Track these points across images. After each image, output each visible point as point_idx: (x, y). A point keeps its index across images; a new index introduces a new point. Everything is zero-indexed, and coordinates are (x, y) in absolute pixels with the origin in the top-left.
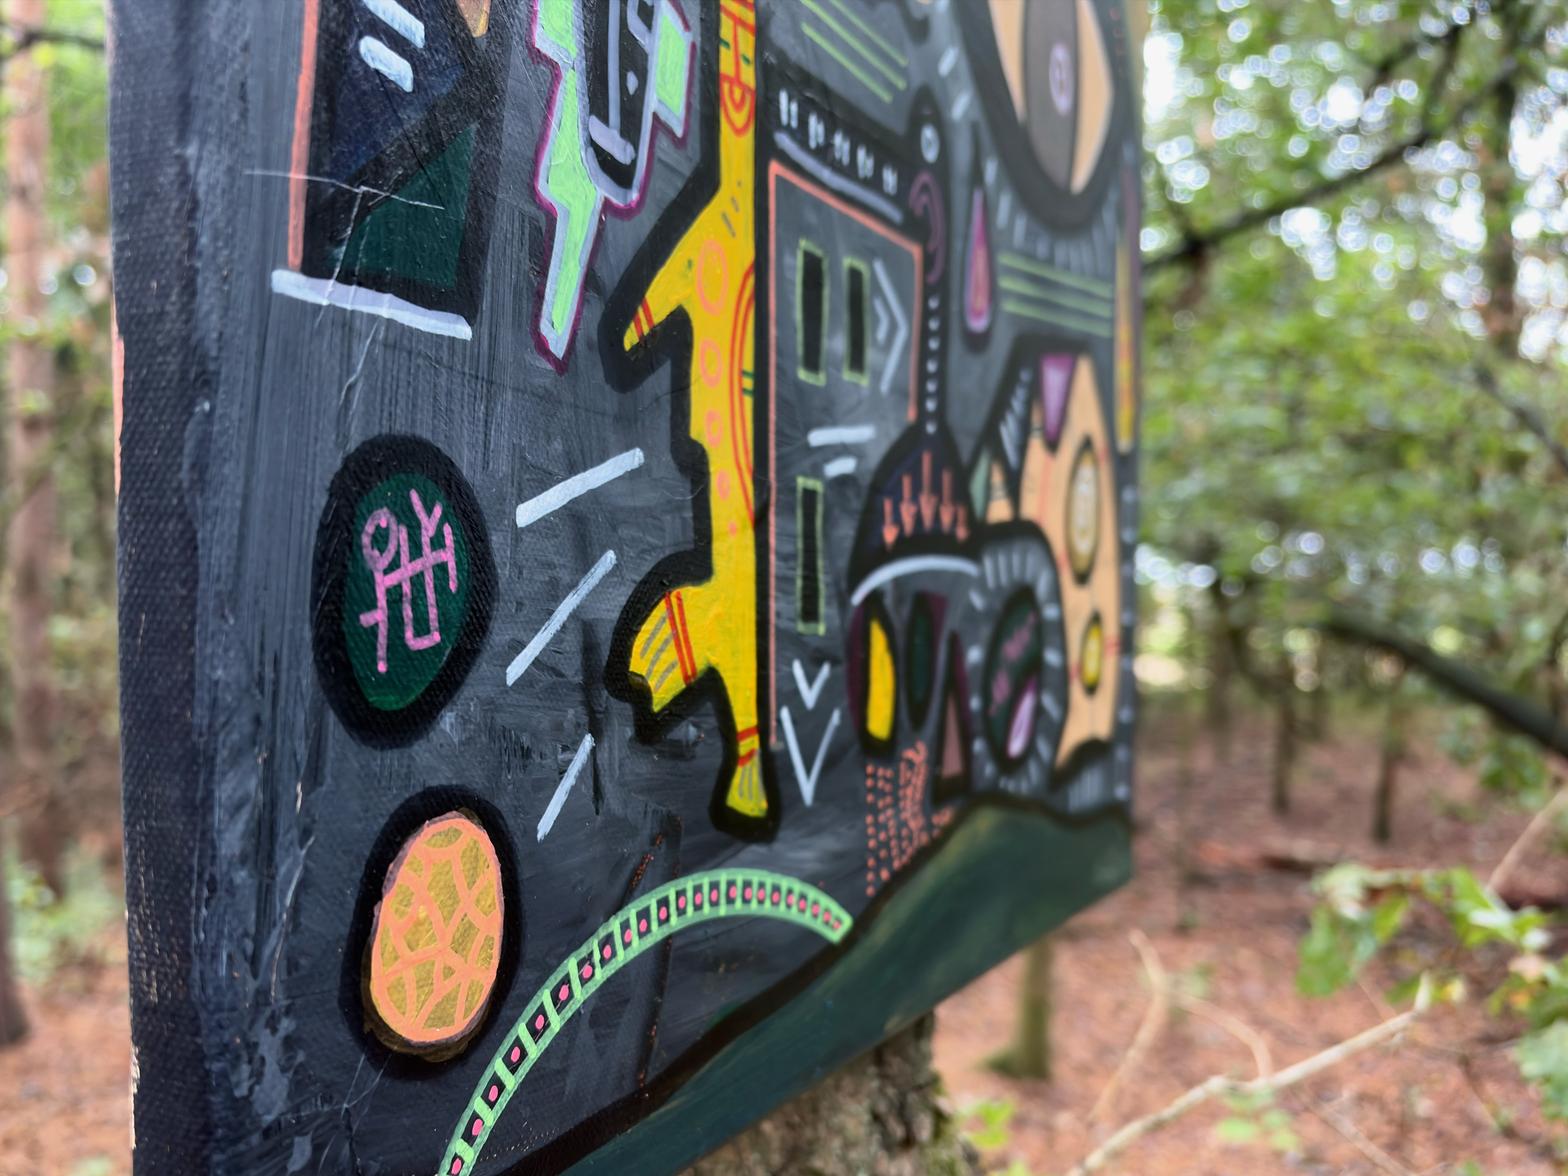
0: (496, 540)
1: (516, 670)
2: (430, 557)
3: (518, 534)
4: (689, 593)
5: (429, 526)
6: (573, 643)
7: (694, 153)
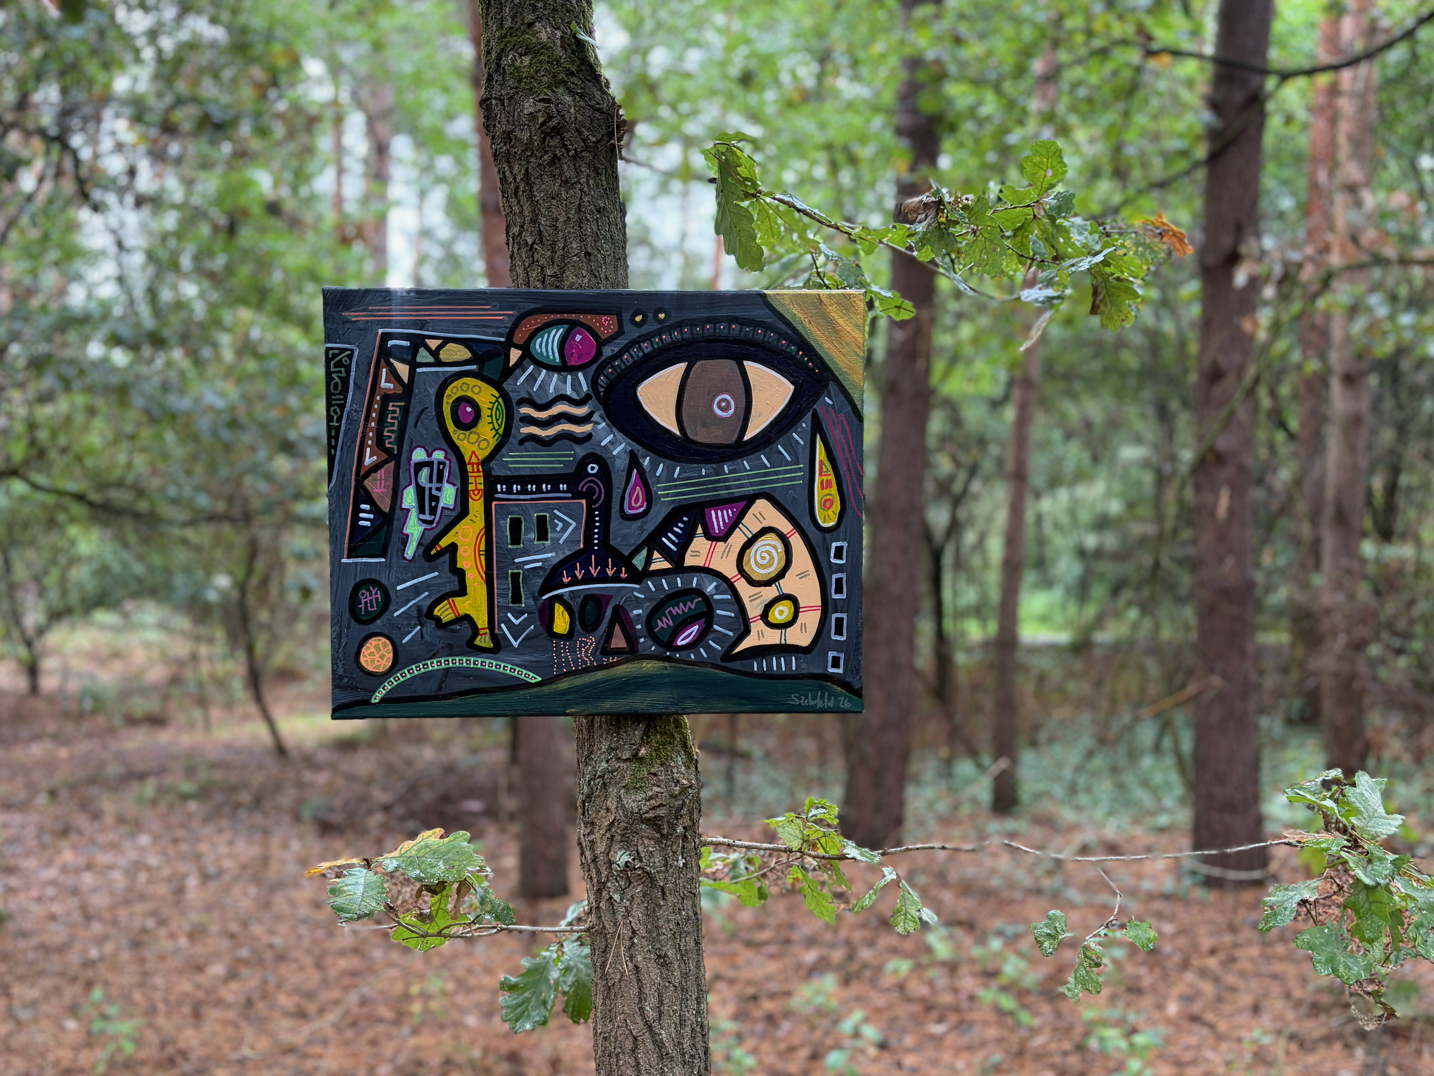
0: (391, 592)
1: (396, 614)
2: (374, 596)
3: (397, 591)
4: (458, 599)
5: (374, 592)
6: (415, 609)
7: (458, 509)
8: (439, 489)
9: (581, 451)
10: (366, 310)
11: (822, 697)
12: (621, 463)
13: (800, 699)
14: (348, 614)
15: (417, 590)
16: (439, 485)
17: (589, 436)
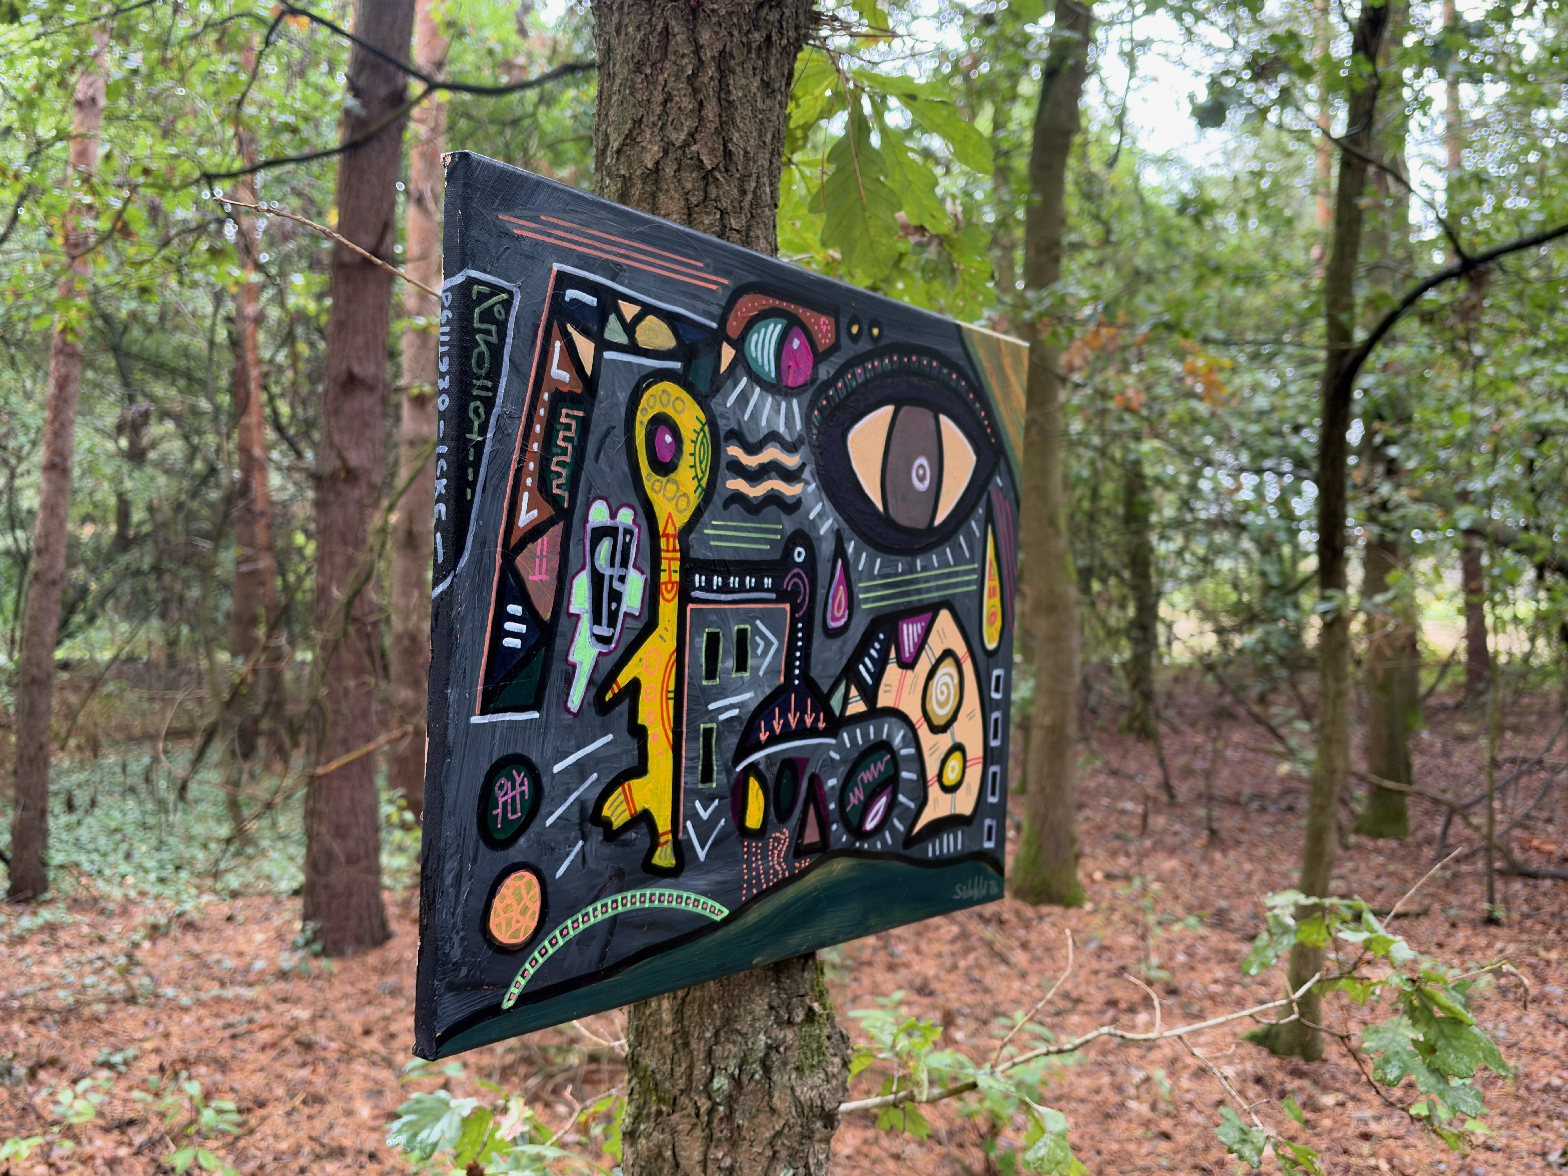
0: (544, 779)
1: (549, 822)
2: (518, 789)
3: (554, 776)
4: (635, 782)
5: (519, 780)
6: (576, 809)
7: (645, 618)
8: (622, 579)
9: (788, 525)
10: (536, 220)
11: (978, 884)
12: (826, 548)
13: (962, 891)
14: (474, 830)
15: (581, 770)
16: (622, 572)
17: (798, 503)
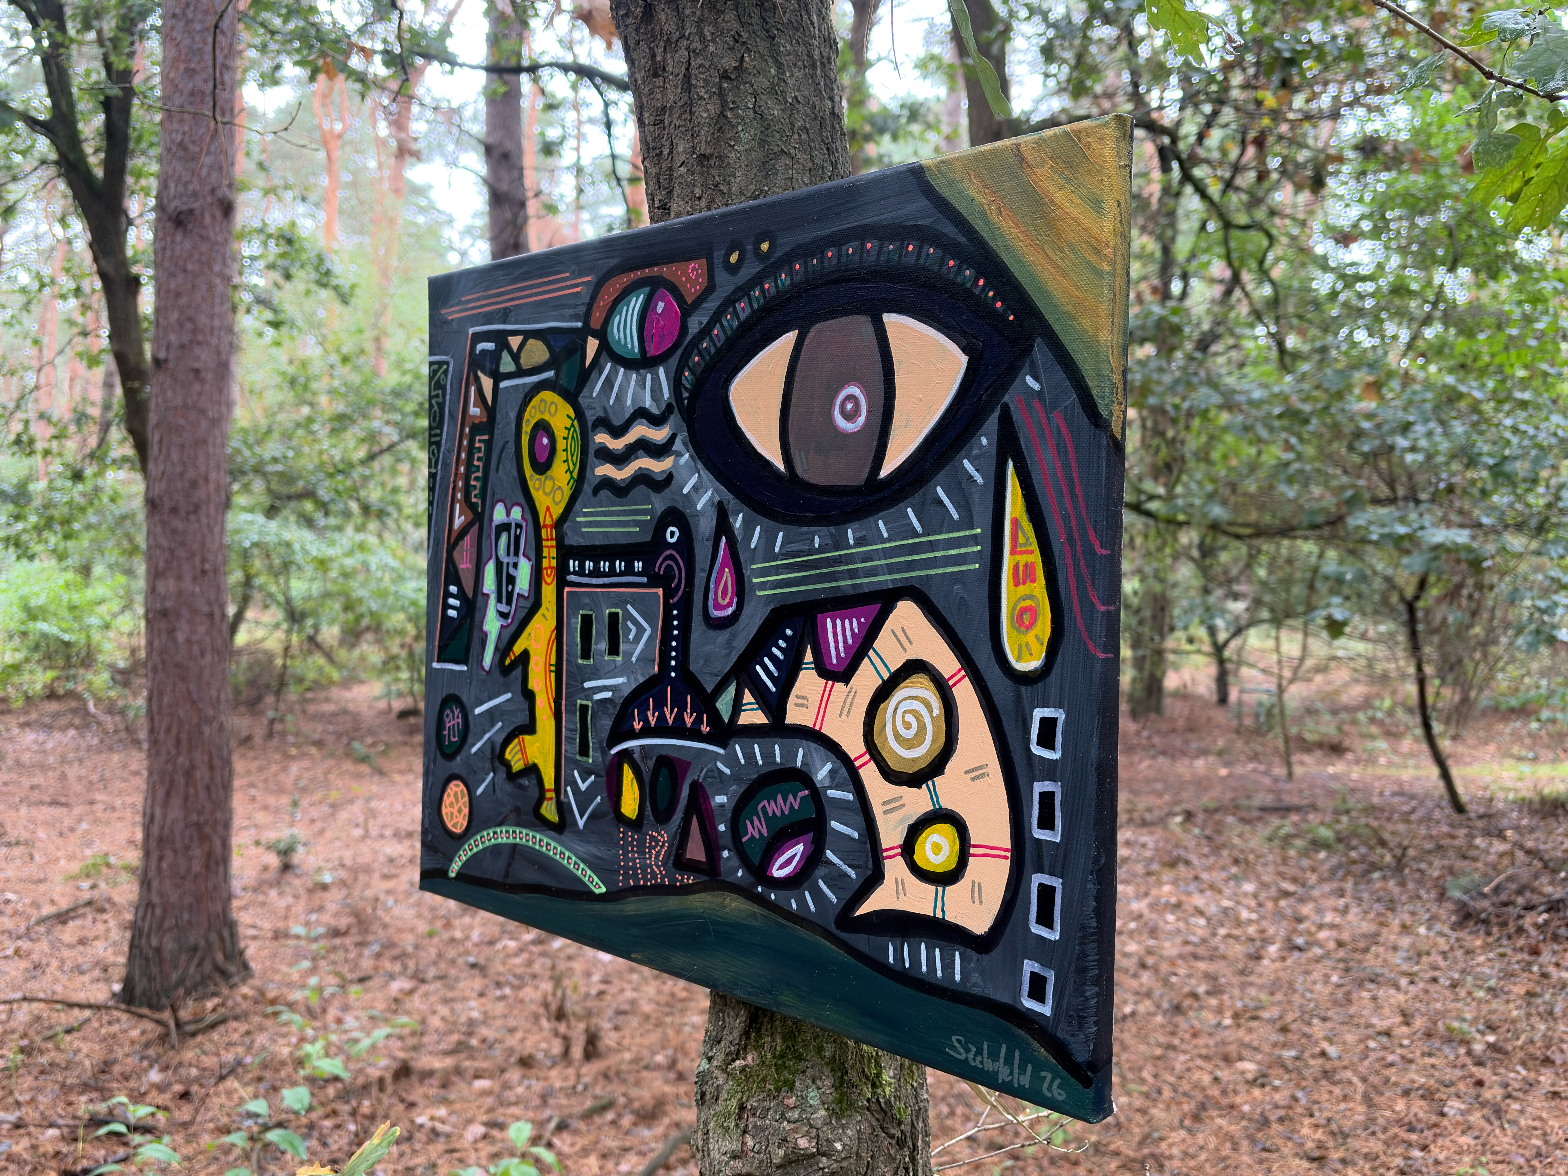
0: (470, 718)
1: (474, 750)
2: (456, 720)
3: (476, 716)
4: (527, 738)
5: (456, 713)
6: (489, 746)
7: (532, 598)
8: (515, 565)
9: (658, 503)
10: (459, 303)
11: (1009, 1061)
12: (705, 526)
13: (968, 1051)
14: (435, 741)
15: (492, 716)
16: (516, 559)
17: (669, 478)
